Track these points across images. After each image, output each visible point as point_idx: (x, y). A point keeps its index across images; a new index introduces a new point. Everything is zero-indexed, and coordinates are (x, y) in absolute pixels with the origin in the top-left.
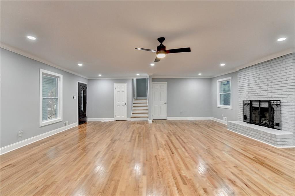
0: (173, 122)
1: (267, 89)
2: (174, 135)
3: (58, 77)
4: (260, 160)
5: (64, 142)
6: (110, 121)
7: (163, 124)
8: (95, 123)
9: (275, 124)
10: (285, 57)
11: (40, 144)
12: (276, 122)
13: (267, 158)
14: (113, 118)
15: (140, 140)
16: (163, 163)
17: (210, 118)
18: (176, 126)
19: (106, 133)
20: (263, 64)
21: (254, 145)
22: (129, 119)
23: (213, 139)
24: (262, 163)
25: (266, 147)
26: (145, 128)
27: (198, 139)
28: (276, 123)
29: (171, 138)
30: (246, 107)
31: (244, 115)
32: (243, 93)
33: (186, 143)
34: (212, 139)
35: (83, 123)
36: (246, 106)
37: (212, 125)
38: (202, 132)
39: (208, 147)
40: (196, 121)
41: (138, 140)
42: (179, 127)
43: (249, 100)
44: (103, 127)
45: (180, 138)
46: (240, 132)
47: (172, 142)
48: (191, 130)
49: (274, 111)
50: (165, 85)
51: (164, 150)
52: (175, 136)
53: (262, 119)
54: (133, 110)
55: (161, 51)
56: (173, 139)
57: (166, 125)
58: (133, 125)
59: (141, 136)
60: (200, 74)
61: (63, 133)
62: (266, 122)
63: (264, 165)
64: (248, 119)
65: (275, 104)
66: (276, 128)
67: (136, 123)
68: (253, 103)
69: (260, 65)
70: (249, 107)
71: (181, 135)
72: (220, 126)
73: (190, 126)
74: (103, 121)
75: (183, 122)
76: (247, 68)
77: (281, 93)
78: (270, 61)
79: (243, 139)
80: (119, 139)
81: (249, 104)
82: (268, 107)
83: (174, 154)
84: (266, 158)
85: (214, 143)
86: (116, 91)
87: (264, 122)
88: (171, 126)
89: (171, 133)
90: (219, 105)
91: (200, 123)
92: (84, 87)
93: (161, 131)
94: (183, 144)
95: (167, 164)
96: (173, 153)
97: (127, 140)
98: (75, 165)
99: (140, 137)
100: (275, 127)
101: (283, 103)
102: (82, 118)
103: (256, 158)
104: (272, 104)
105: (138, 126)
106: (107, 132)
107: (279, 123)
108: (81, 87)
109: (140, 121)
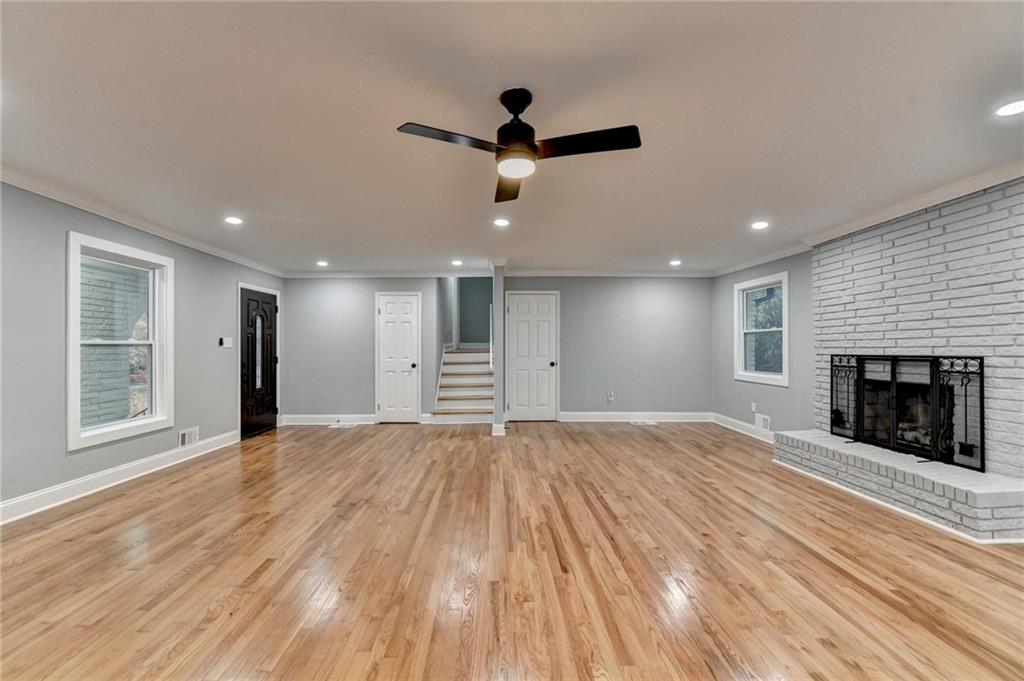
0: (577, 429)
1: (927, 315)
2: (577, 483)
3: (154, 267)
4: (923, 605)
5: (151, 512)
6: (358, 426)
7: (541, 437)
8: (301, 433)
9: (957, 448)
10: (1000, 192)
11: (57, 521)
12: (963, 441)
13: (951, 596)
14: (373, 415)
15: (448, 506)
16: (518, 620)
17: (710, 417)
18: (586, 448)
19: (329, 472)
20: (909, 223)
21: (884, 532)
22: (426, 419)
23: (723, 499)
24: (935, 624)
25: (929, 540)
26: (474, 456)
27: (667, 503)
28: (960, 443)
29: (565, 499)
30: (842, 381)
31: (835, 408)
32: (833, 330)
33: (620, 520)
34: (719, 502)
35: (259, 434)
36: (841, 377)
37: (714, 442)
38: (679, 473)
39: (707, 541)
40: (658, 426)
41: (439, 506)
42: (597, 451)
43: (853, 356)
44: (324, 451)
45: (600, 498)
46: (824, 474)
47: (566, 517)
48: (640, 461)
49: (952, 396)
50: (551, 300)
51: (533, 554)
52: (582, 490)
53: (901, 425)
54: (439, 386)
55: (517, 147)
56: (574, 500)
57: (554, 444)
58: (436, 442)
59: (453, 487)
60: (675, 263)
61: (167, 475)
62: (916, 438)
63: (945, 635)
64: (848, 425)
65: (959, 372)
66: (961, 462)
67: (448, 436)
68: (869, 367)
69: (894, 227)
70: (852, 382)
71: (602, 484)
72: (745, 447)
73: (638, 446)
74: (334, 425)
75: (612, 430)
76: (843, 238)
77: (986, 330)
78: (937, 208)
79: (834, 502)
80: (367, 502)
81: (851, 370)
82: (928, 382)
83: (570, 576)
84: (944, 595)
85: (729, 520)
86: (381, 320)
87: (909, 436)
88: (570, 444)
89: (567, 476)
90: (741, 373)
91: (674, 434)
92: (267, 307)
93: (530, 466)
94: (609, 523)
95: (538, 626)
96: (565, 570)
97: (397, 505)
98: (140, 631)
99: (450, 491)
100: (957, 457)
101: (989, 367)
102: (257, 414)
103: (905, 597)
104: (945, 371)
105: (451, 445)
106: (332, 470)
107: (973, 446)
108: (254, 305)
109: (463, 425)
